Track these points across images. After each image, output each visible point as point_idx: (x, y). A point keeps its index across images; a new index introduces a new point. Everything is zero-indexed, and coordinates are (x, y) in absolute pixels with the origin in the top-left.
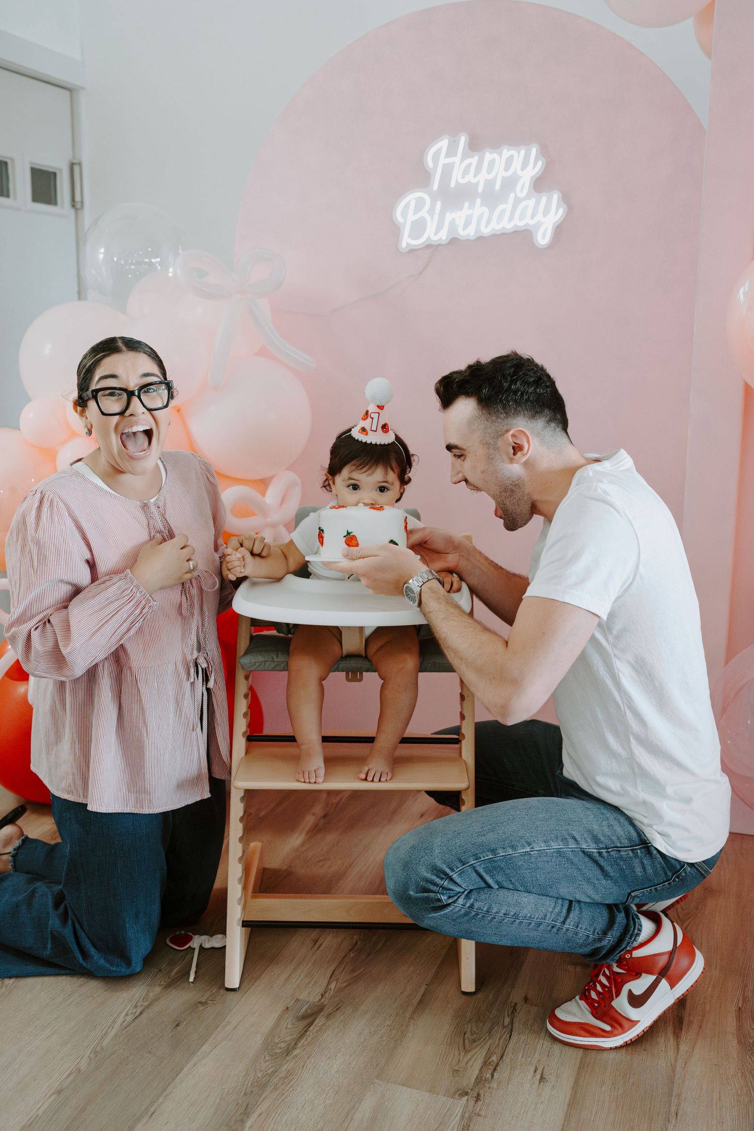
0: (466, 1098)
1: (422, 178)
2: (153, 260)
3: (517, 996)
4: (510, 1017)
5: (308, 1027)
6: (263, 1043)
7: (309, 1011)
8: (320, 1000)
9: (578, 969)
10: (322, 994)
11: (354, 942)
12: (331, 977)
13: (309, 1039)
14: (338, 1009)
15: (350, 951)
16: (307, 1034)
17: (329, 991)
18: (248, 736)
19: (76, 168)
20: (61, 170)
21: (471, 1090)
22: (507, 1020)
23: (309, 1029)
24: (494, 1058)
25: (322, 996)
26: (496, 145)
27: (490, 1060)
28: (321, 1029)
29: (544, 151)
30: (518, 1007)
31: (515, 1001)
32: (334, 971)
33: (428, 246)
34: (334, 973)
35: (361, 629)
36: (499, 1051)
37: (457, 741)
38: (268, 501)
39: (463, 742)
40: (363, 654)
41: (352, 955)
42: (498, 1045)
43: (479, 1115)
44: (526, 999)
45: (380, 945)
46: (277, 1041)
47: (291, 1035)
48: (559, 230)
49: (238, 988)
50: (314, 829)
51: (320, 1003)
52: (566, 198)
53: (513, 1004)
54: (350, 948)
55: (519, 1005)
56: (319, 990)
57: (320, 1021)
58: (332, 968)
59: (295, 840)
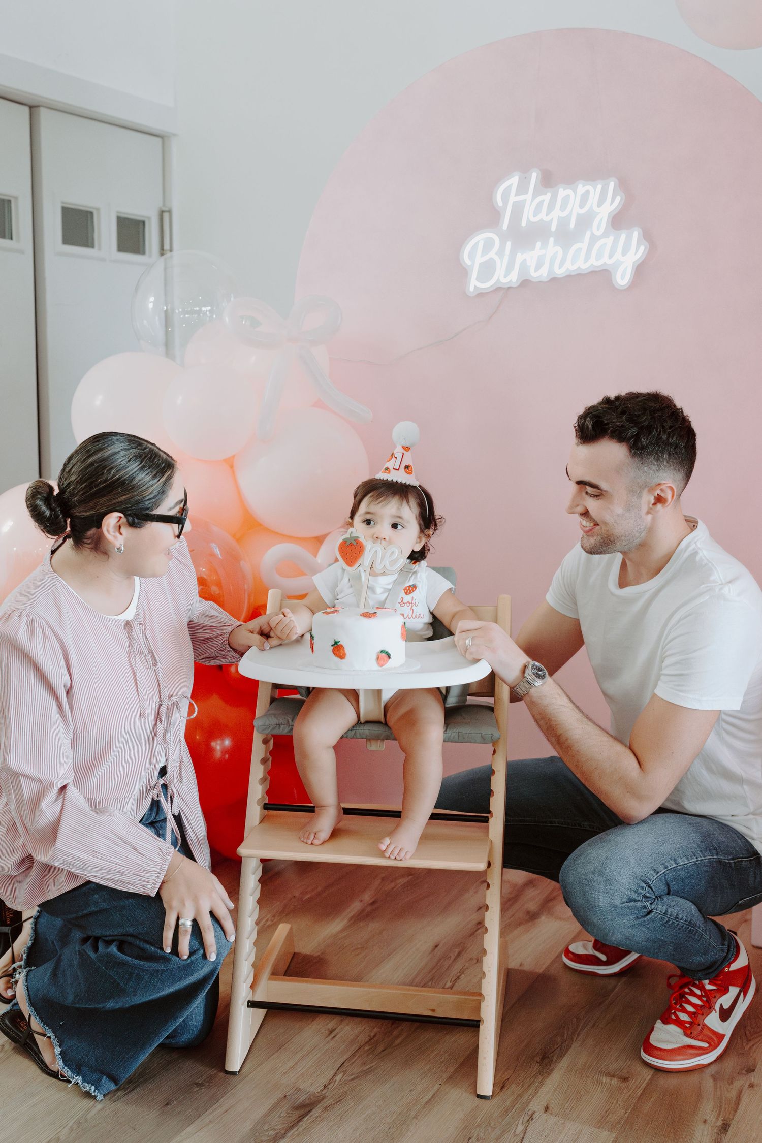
1: (491, 218)
2: (204, 309)
3: (536, 1105)
4: (524, 1125)
5: (301, 1117)
6: (251, 1129)
7: (307, 1102)
8: (322, 1090)
9: (615, 1082)
10: (325, 1085)
11: (372, 1035)
12: (338, 1069)
13: (300, 1129)
14: (339, 1101)
15: (366, 1043)
16: (300, 1123)
17: (333, 1083)
18: (265, 804)
19: (166, 216)
20: (149, 218)
22: (520, 1128)
23: (303, 1120)
25: (325, 1086)
26: (570, 180)
28: (316, 1120)
29: (624, 185)
30: (536, 1115)
31: (536, 1110)
32: (343, 1063)
33: (498, 289)
34: (345, 1064)
35: (379, 692)
37: (486, 820)
38: (319, 561)
39: (491, 820)
40: (383, 720)
41: (367, 1048)
44: (547, 1109)
45: (398, 1041)
46: (266, 1128)
47: (283, 1124)
48: (640, 270)
49: (238, 1072)
50: (359, 915)
51: (319, 1095)
52: (647, 236)
53: (530, 1112)
54: (367, 1039)
55: (537, 1114)
56: (323, 1081)
57: (316, 1112)
58: (342, 1060)
59: (334, 927)
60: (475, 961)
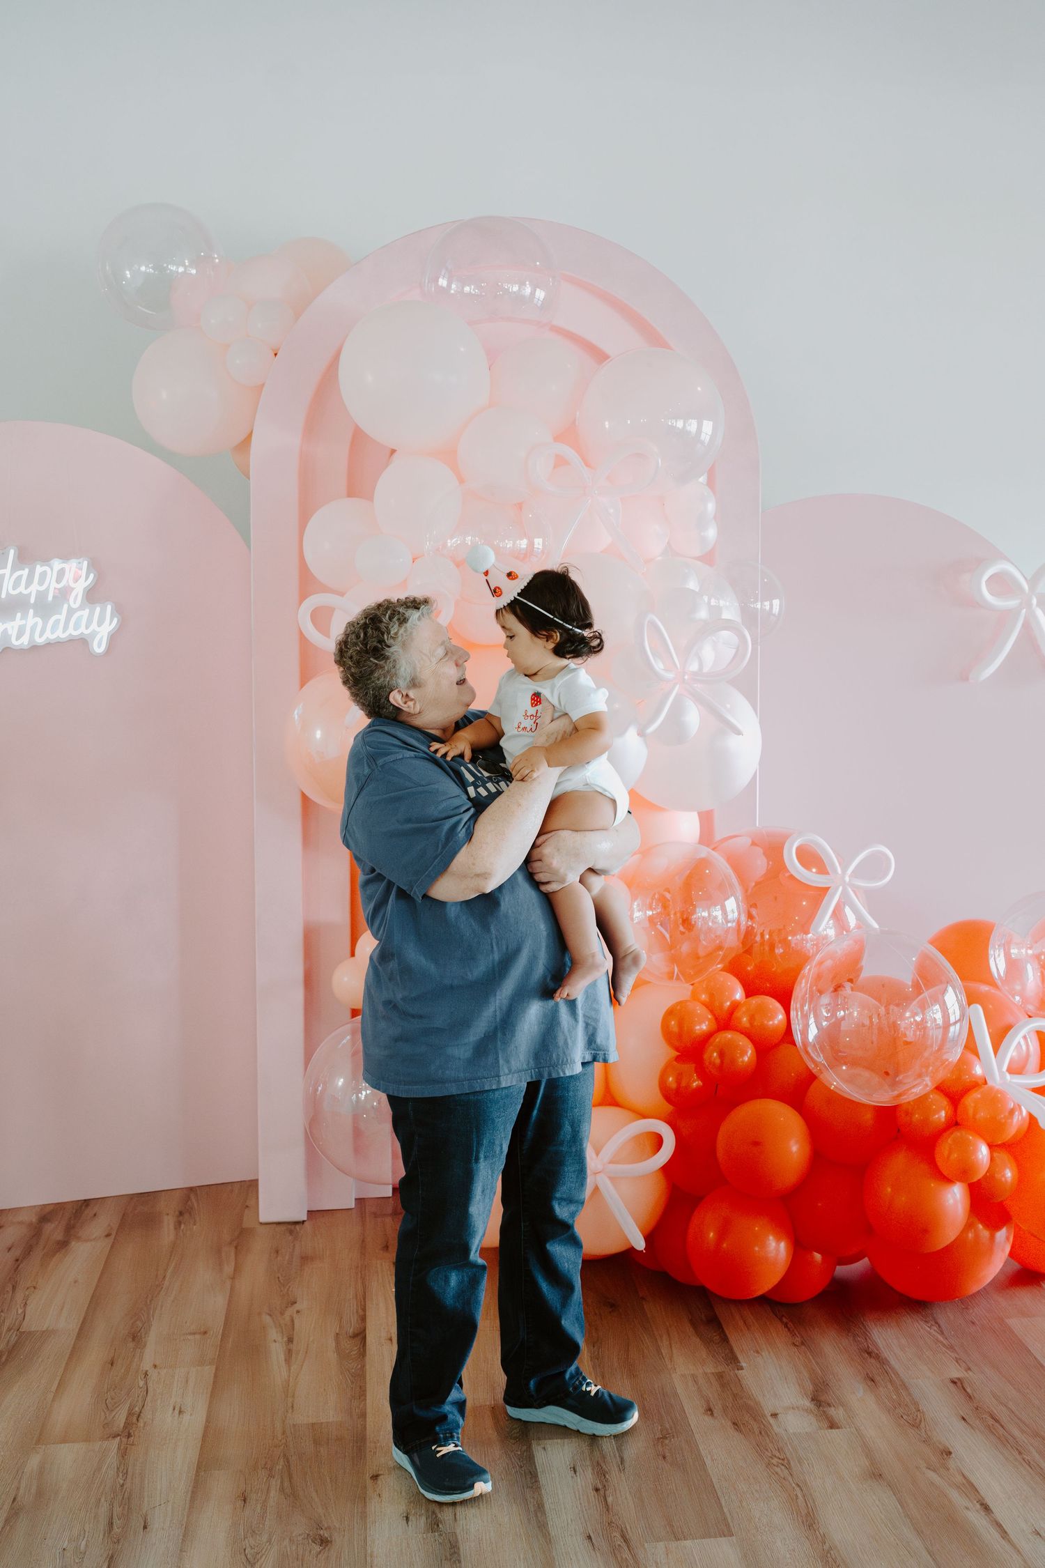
0: (119, 1438)
21: (122, 1432)
22: (142, 1383)
24: (137, 1409)
27: (134, 1411)
29: (94, 565)
31: (145, 1369)
36: (140, 1403)
42: (138, 1401)
43: (132, 1445)
48: (114, 639)
52: (119, 610)
60: (33, 1289)
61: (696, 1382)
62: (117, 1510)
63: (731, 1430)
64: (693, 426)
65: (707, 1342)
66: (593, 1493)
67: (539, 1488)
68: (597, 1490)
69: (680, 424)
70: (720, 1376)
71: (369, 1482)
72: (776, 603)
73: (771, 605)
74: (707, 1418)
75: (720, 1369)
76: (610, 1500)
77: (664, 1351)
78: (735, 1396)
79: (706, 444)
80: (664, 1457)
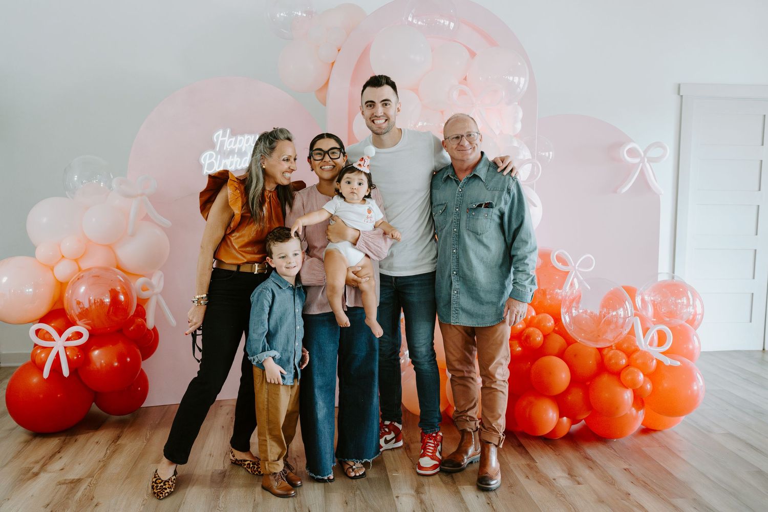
1: (212, 146)
26: (242, 134)
38: (153, 283)
61: (519, 467)
62: (297, 506)
63: (538, 485)
64: (516, 80)
65: (521, 454)
66: (487, 505)
67: (464, 502)
68: (488, 504)
69: (511, 78)
70: (528, 465)
71: (396, 499)
72: (551, 153)
73: (549, 154)
74: (527, 480)
75: (528, 463)
76: (494, 507)
77: (504, 456)
78: (537, 472)
79: (521, 88)
80: (513, 493)
